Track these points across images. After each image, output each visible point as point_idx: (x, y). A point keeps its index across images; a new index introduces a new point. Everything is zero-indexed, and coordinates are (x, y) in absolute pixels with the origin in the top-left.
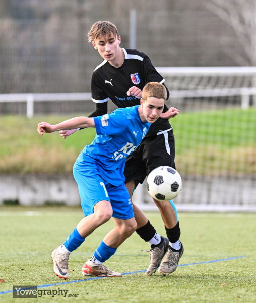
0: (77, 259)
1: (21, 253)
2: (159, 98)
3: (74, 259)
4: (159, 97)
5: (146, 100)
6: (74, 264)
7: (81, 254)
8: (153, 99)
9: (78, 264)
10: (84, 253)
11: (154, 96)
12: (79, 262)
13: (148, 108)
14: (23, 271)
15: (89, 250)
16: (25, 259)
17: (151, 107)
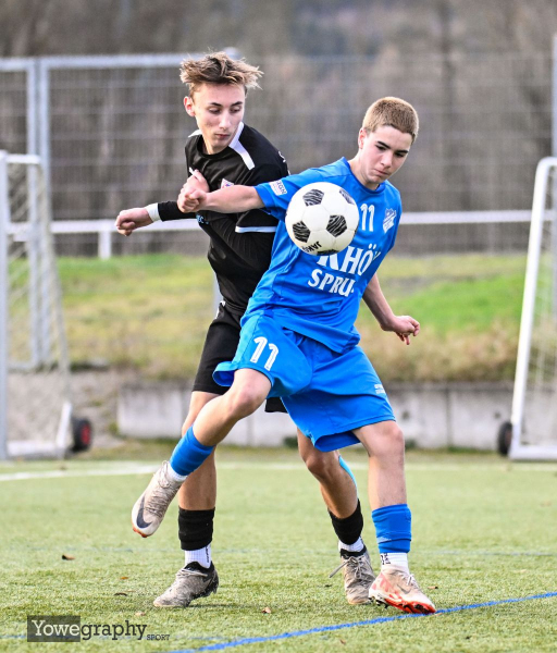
0: (444, 563)
1: (324, 551)
2: (403, 132)
3: (438, 563)
4: (403, 127)
5: (374, 131)
6: (438, 573)
7: (452, 552)
8: (390, 130)
9: (446, 573)
10: (459, 550)
11: (392, 125)
12: (449, 570)
13: (377, 149)
14: (330, 589)
15: (469, 545)
16: (333, 562)
17: (382, 147)
